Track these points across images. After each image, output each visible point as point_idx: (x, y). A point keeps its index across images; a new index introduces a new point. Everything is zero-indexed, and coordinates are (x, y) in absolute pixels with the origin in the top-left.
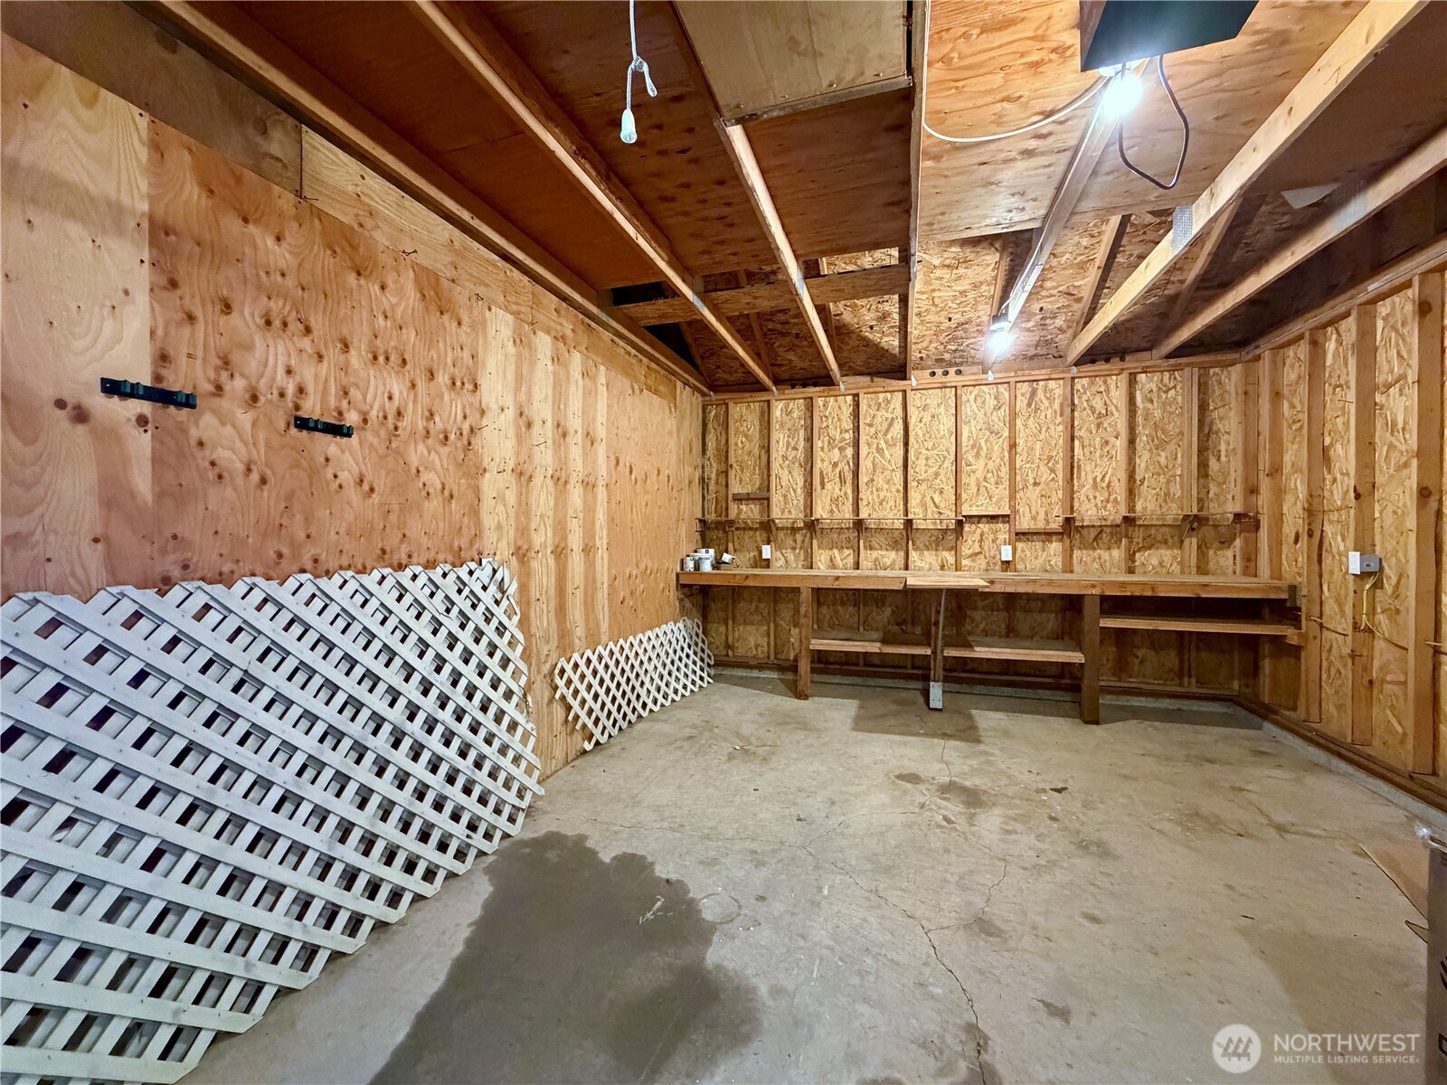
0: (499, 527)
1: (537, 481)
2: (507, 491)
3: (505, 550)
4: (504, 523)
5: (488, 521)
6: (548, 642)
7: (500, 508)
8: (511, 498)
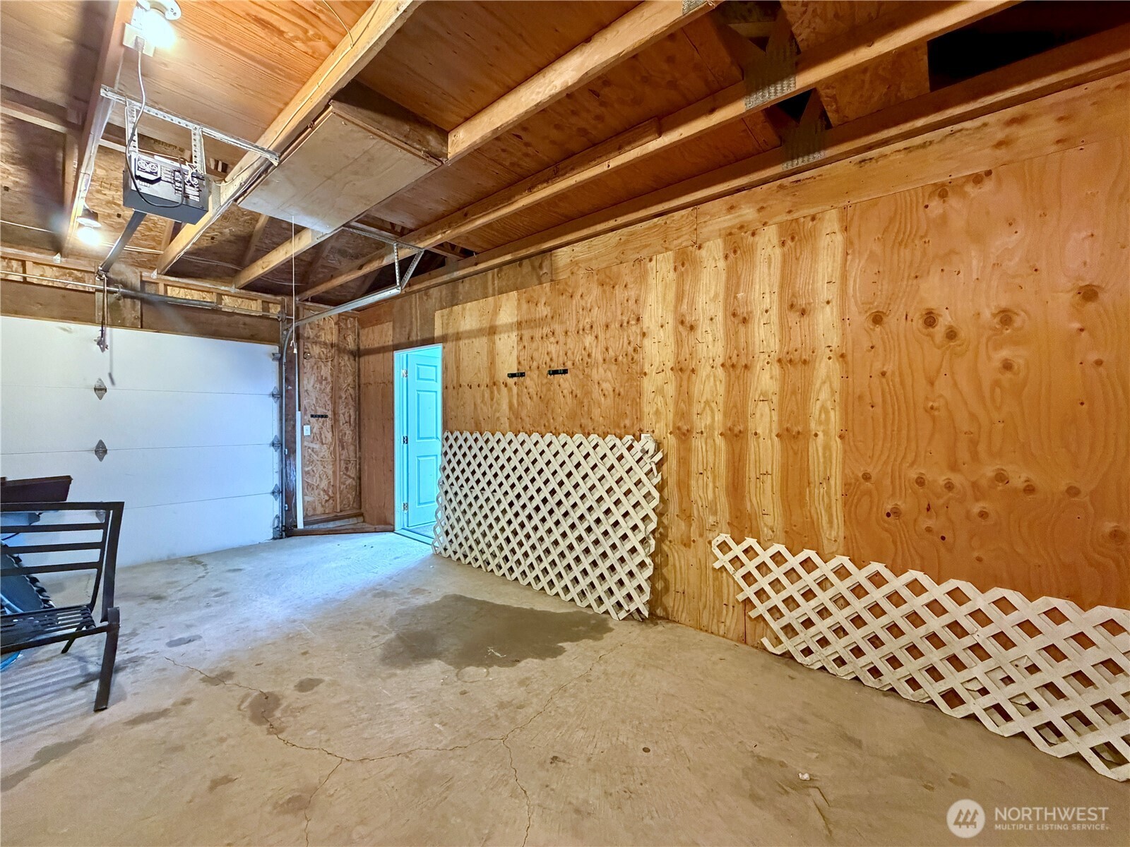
0: (657, 412)
1: (704, 371)
2: (665, 386)
3: (662, 429)
4: (663, 410)
5: (647, 409)
6: (715, 513)
7: (659, 399)
8: (671, 390)
